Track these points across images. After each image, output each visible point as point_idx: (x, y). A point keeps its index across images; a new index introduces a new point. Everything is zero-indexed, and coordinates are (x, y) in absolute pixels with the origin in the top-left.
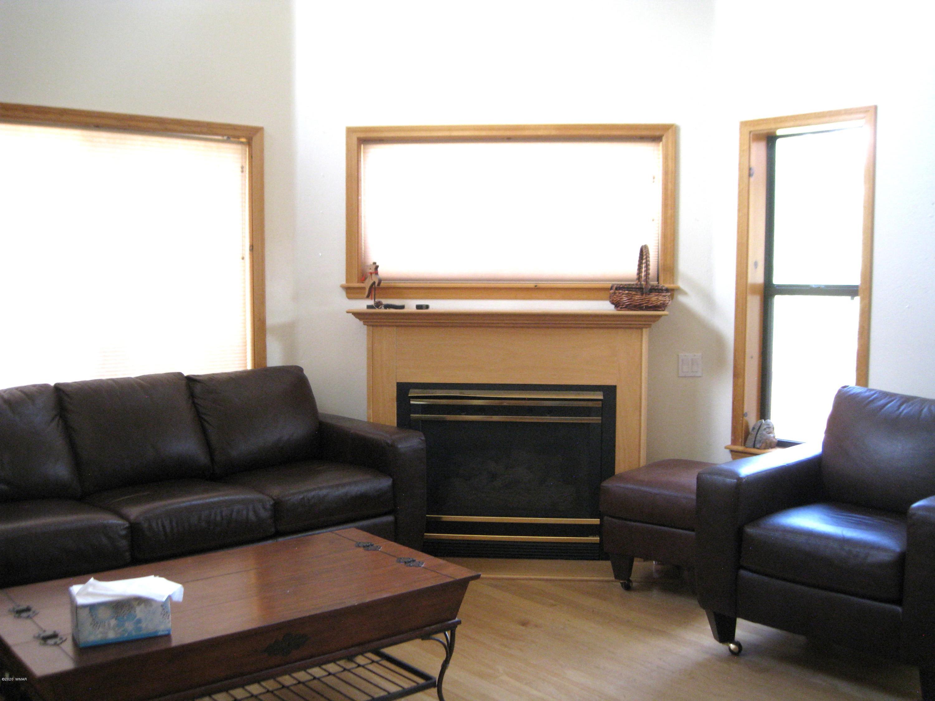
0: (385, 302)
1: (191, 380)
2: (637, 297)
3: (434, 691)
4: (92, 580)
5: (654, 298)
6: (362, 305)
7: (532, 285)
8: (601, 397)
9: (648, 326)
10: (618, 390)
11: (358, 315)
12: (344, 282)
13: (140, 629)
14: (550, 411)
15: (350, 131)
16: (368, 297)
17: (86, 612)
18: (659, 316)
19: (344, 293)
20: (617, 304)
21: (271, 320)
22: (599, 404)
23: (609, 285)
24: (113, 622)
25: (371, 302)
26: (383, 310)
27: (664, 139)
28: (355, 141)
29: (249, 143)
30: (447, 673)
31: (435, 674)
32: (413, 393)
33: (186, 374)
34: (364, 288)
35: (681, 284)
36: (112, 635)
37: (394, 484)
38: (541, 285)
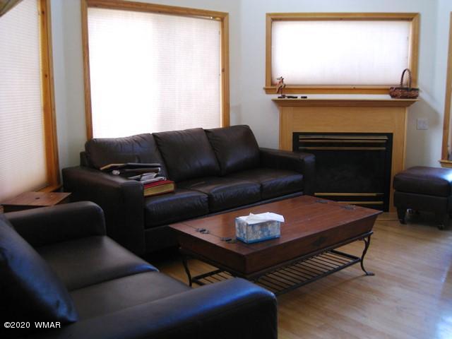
0: (287, 95)
1: (206, 131)
2: (406, 93)
3: (359, 263)
4: (251, 214)
5: (413, 93)
6: (276, 97)
7: (352, 87)
8: (386, 138)
9: (409, 106)
10: (394, 135)
11: (275, 101)
12: (264, 86)
13: (269, 235)
14: (363, 145)
15: (268, 15)
16: (278, 93)
17: (250, 228)
18: (414, 101)
19: (264, 92)
20: (393, 96)
21: (231, 104)
22: (385, 141)
23: (390, 87)
24: (260, 232)
25: (280, 95)
26: (286, 98)
27: (414, 20)
28: (270, 20)
29: (222, 20)
30: (366, 256)
31: (360, 256)
32: (301, 137)
33: (204, 128)
34: (275, 89)
35: (419, 87)
36: (259, 238)
37: (304, 178)
38: (356, 87)
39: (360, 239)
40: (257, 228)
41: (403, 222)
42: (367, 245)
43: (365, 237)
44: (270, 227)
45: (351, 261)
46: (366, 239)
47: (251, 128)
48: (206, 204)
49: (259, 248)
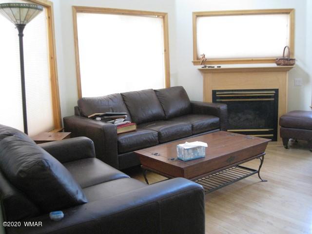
0: (208, 66)
1: (155, 91)
2: (286, 62)
3: (257, 174)
5: (291, 62)
6: (200, 67)
7: (251, 59)
8: (274, 92)
9: (288, 70)
10: (279, 91)
11: (200, 70)
12: (192, 60)
13: (198, 155)
14: (259, 97)
15: (194, 13)
16: (201, 64)
17: (186, 151)
18: (292, 68)
19: (192, 64)
20: (278, 65)
21: (171, 72)
22: (273, 94)
23: (275, 59)
24: (192, 154)
25: (203, 66)
26: (207, 68)
27: (291, 13)
28: (195, 17)
29: (164, 18)
30: (261, 169)
31: (258, 169)
32: (217, 93)
33: (154, 89)
34: (200, 62)
35: (295, 57)
36: (192, 157)
38: (254, 59)
39: (257, 158)
40: (190, 151)
41: (287, 148)
42: (262, 161)
43: (261, 156)
44: (198, 150)
45: (252, 172)
46: (261, 158)
47: (184, 88)
48: (157, 138)
49: (192, 163)
